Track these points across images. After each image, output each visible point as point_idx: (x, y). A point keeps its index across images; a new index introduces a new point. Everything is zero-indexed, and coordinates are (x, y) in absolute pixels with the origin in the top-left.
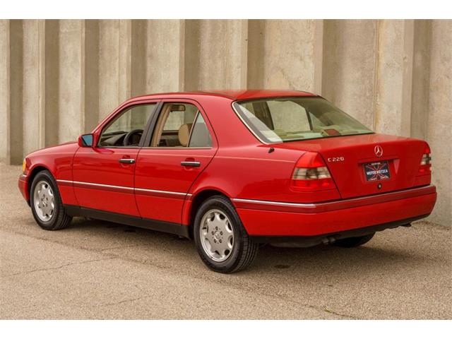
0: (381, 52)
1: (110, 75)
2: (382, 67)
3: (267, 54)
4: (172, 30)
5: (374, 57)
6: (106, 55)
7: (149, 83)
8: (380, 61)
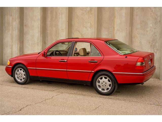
0: (115, 26)
1: (8, 31)
2: (115, 31)
3: (73, 26)
4: (34, 17)
5: (113, 28)
6: (6, 25)
7: (25, 34)
8: (115, 29)
